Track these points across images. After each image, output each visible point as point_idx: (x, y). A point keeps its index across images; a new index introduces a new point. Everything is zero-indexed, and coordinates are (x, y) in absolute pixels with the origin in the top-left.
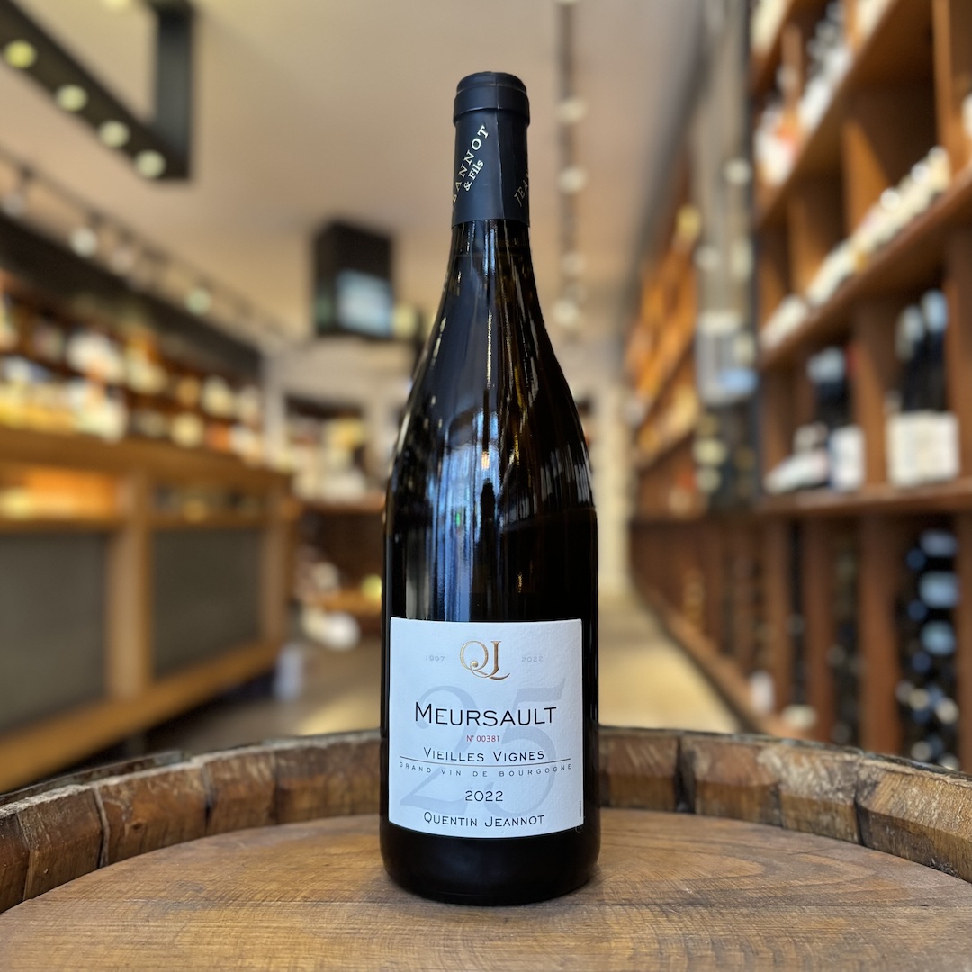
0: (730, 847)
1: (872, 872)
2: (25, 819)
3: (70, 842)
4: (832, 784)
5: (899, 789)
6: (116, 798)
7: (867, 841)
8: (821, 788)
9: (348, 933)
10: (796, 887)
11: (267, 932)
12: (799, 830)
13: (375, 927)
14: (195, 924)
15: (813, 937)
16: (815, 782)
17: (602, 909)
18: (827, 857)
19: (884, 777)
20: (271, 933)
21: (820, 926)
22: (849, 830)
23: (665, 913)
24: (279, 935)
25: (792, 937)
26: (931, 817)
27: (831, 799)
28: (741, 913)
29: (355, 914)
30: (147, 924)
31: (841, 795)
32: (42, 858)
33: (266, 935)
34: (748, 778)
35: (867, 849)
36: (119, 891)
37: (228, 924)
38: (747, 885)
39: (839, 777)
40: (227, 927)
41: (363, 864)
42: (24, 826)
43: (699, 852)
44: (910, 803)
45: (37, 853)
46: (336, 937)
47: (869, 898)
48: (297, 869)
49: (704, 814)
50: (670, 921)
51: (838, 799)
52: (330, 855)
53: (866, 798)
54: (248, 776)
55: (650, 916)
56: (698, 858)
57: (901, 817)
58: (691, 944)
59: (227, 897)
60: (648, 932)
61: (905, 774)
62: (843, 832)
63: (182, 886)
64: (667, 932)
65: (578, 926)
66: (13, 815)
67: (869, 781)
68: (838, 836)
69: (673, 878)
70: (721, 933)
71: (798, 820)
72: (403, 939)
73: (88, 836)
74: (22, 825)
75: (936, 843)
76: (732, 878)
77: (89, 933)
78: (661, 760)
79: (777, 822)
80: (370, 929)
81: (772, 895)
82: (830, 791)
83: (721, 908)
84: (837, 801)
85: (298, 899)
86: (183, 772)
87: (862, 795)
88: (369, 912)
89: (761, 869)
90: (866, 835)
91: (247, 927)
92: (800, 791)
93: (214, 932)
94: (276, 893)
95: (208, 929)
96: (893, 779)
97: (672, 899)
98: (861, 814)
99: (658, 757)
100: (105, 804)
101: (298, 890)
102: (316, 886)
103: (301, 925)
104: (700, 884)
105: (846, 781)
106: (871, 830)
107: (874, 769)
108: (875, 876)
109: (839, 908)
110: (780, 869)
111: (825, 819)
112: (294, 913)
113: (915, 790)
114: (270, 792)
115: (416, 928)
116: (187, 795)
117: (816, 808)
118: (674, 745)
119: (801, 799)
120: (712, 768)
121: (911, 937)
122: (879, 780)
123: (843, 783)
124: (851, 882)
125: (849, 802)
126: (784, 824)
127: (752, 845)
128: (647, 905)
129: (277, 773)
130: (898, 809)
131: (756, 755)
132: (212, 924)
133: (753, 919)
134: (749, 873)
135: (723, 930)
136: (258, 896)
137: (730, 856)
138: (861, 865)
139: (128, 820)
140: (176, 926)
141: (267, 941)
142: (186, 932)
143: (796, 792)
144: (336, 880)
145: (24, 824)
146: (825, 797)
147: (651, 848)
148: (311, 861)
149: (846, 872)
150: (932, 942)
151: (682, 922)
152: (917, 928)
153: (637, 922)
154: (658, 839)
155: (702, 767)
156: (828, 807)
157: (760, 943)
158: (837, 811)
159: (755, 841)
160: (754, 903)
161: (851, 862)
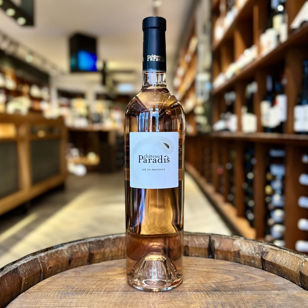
0: (225, 271)
1: (265, 279)
2: (20, 268)
3: (33, 274)
4: (255, 252)
5: (274, 254)
6: (44, 260)
7: (264, 268)
8: (252, 253)
9: (119, 302)
10: (244, 284)
11: (96, 303)
12: (245, 264)
13: (127, 300)
14: (75, 300)
15: (249, 301)
16: (250, 251)
17: (190, 293)
18: (253, 274)
19: (270, 250)
20: (98, 303)
21: (251, 298)
22: (259, 265)
23: (207, 294)
24: (100, 303)
25: (243, 301)
26: (283, 263)
27: (254, 256)
28: (229, 294)
29: (120, 296)
30: (61, 300)
31: (257, 255)
32: (26, 279)
33: (96, 304)
34: (231, 249)
35: (264, 271)
36: (49, 289)
37: (84, 300)
38: (230, 284)
39: (257, 250)
40: (84, 301)
41: (119, 278)
42: (20, 271)
43: (216, 273)
44: (277, 258)
45: (24, 278)
46: (116, 304)
47: (264, 288)
48: (100, 280)
49: (217, 259)
50: (210, 297)
51: (257, 256)
52: (108, 275)
53: (265, 256)
54: (81, 250)
55: (204, 295)
56: (216, 275)
57: (274, 262)
58: (216, 304)
59: (82, 290)
60: (204, 300)
61: (276, 250)
62: (258, 265)
63: (67, 287)
64: (209, 300)
65: (184, 299)
66: (17, 268)
67: (266, 251)
68: (256, 266)
69: (209, 282)
70: (224, 301)
71: (245, 261)
72: (136, 304)
73: (37, 272)
74: (19, 270)
75: (284, 270)
76: (226, 282)
77: (45, 304)
78: (204, 242)
79: (238, 262)
80: (126, 301)
81: (237, 287)
82: (254, 254)
83: (223, 292)
84: (256, 257)
85: (102, 291)
86: (62, 250)
87: (263, 256)
88: (124, 295)
89: (234, 279)
90: (264, 266)
91: (90, 301)
92: (246, 253)
93: (81, 303)
94: (95, 289)
95: (79, 302)
96: (273, 251)
97: (209, 289)
98: (263, 261)
99: (203, 242)
100: (41, 262)
101: (102, 288)
102: (107, 286)
103: (106, 300)
104: (217, 284)
105: (259, 251)
106: (266, 265)
107: (267, 248)
108: (266, 280)
109: (256, 291)
110: (240, 279)
111: (253, 261)
112: (103, 296)
113: (279, 255)
114: (88, 255)
115: (138, 300)
116: (64, 257)
117: (250, 258)
118: (208, 238)
119: (246, 256)
120: (220, 245)
121: (276, 301)
122: (268, 251)
123: (258, 252)
124: (259, 282)
125: (260, 257)
126: (241, 262)
127: (231, 270)
128: (202, 291)
129: (90, 249)
130: (273, 260)
131: (233, 242)
132: (80, 300)
133: (232, 296)
134: (230, 280)
135: (224, 300)
136: (91, 290)
137: (225, 274)
138: (262, 276)
139: (48, 266)
140: (70, 301)
141: (97, 305)
142: (73, 303)
143: (245, 253)
144: (112, 284)
145: (20, 270)
146: (253, 255)
147: (202, 271)
148: (103, 278)
149: (258, 279)
150: (281, 303)
151: (213, 297)
152: (277, 298)
153: (200, 297)
154: (203, 268)
155: (217, 245)
156: (253, 258)
157: (234, 303)
158: (256, 260)
159: (232, 269)
160: (232, 290)
161: (259, 275)
